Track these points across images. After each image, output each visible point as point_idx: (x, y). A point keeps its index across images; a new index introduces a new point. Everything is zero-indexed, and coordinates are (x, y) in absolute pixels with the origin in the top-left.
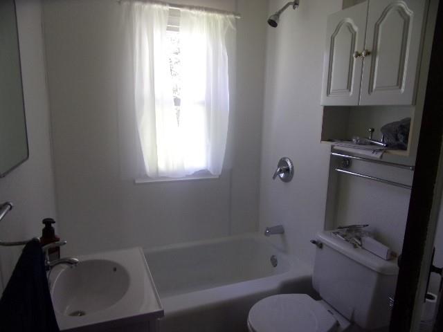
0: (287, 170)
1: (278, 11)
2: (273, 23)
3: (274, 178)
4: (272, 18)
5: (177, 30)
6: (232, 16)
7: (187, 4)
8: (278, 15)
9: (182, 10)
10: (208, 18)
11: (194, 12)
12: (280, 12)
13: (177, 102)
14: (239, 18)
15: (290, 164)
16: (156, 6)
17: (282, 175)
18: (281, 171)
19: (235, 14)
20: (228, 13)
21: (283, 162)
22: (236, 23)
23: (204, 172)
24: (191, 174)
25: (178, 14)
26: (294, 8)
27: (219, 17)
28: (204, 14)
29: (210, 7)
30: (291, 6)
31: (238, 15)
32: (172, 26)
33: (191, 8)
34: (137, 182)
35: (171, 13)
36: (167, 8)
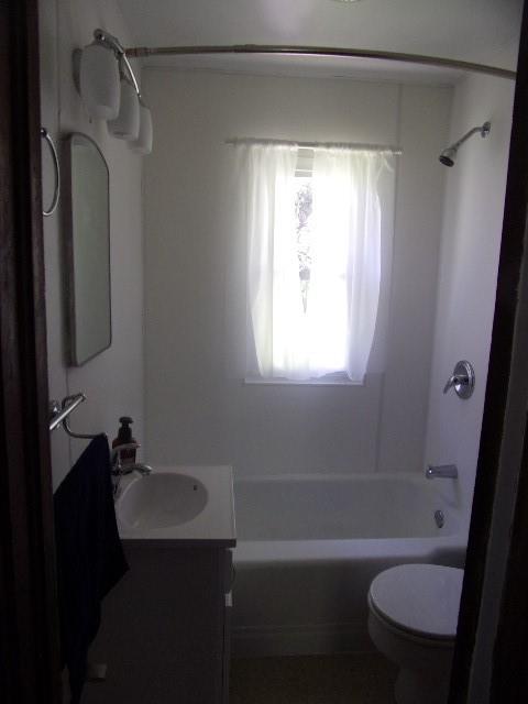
0: (465, 381)
1: (455, 142)
2: (447, 161)
3: (445, 391)
4: (445, 155)
5: (310, 175)
6: (389, 153)
7: (323, 141)
8: (455, 149)
9: (315, 149)
10: (353, 158)
11: (332, 151)
12: (458, 145)
13: (304, 274)
14: (399, 153)
15: (469, 372)
16: (280, 148)
17: (458, 387)
18: (456, 381)
19: (393, 149)
20: (383, 148)
21: (460, 368)
22: (397, 163)
23: (342, 375)
24: (319, 376)
25: (311, 156)
26: (483, 135)
27: (369, 155)
28: (348, 152)
29: (355, 142)
30: (478, 134)
31: (398, 149)
32: (303, 170)
33: (328, 145)
34: (247, 381)
35: (301, 155)
36: (296, 148)
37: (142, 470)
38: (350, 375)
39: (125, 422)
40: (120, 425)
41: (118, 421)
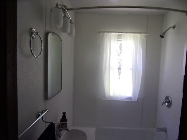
0: (169, 102)
1: (165, 31)
2: (162, 37)
3: (162, 105)
4: (161, 35)
5: (121, 41)
6: (144, 34)
7: (125, 31)
8: (164, 33)
9: (123, 34)
10: (134, 36)
11: (128, 34)
12: (165, 32)
13: (119, 69)
14: (148, 34)
15: (170, 99)
16: (113, 34)
17: (167, 104)
18: (166, 102)
20: (143, 33)
21: (167, 98)
22: (147, 37)
23: (130, 98)
24: (124, 99)
25: (121, 35)
26: (173, 29)
27: (139, 35)
28: (132, 34)
29: (134, 31)
30: (172, 29)
31: (147, 33)
32: (119, 39)
33: (127, 33)
34: (102, 99)
35: (119, 35)
36: (117, 34)
37: (68, 130)
38: (133, 98)
39: (64, 114)
40: (63, 115)
41: (62, 113)
